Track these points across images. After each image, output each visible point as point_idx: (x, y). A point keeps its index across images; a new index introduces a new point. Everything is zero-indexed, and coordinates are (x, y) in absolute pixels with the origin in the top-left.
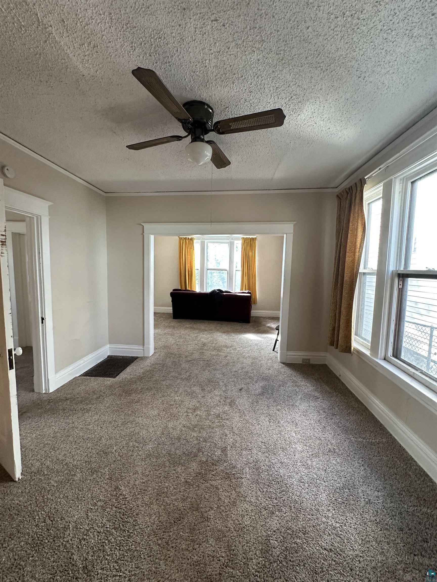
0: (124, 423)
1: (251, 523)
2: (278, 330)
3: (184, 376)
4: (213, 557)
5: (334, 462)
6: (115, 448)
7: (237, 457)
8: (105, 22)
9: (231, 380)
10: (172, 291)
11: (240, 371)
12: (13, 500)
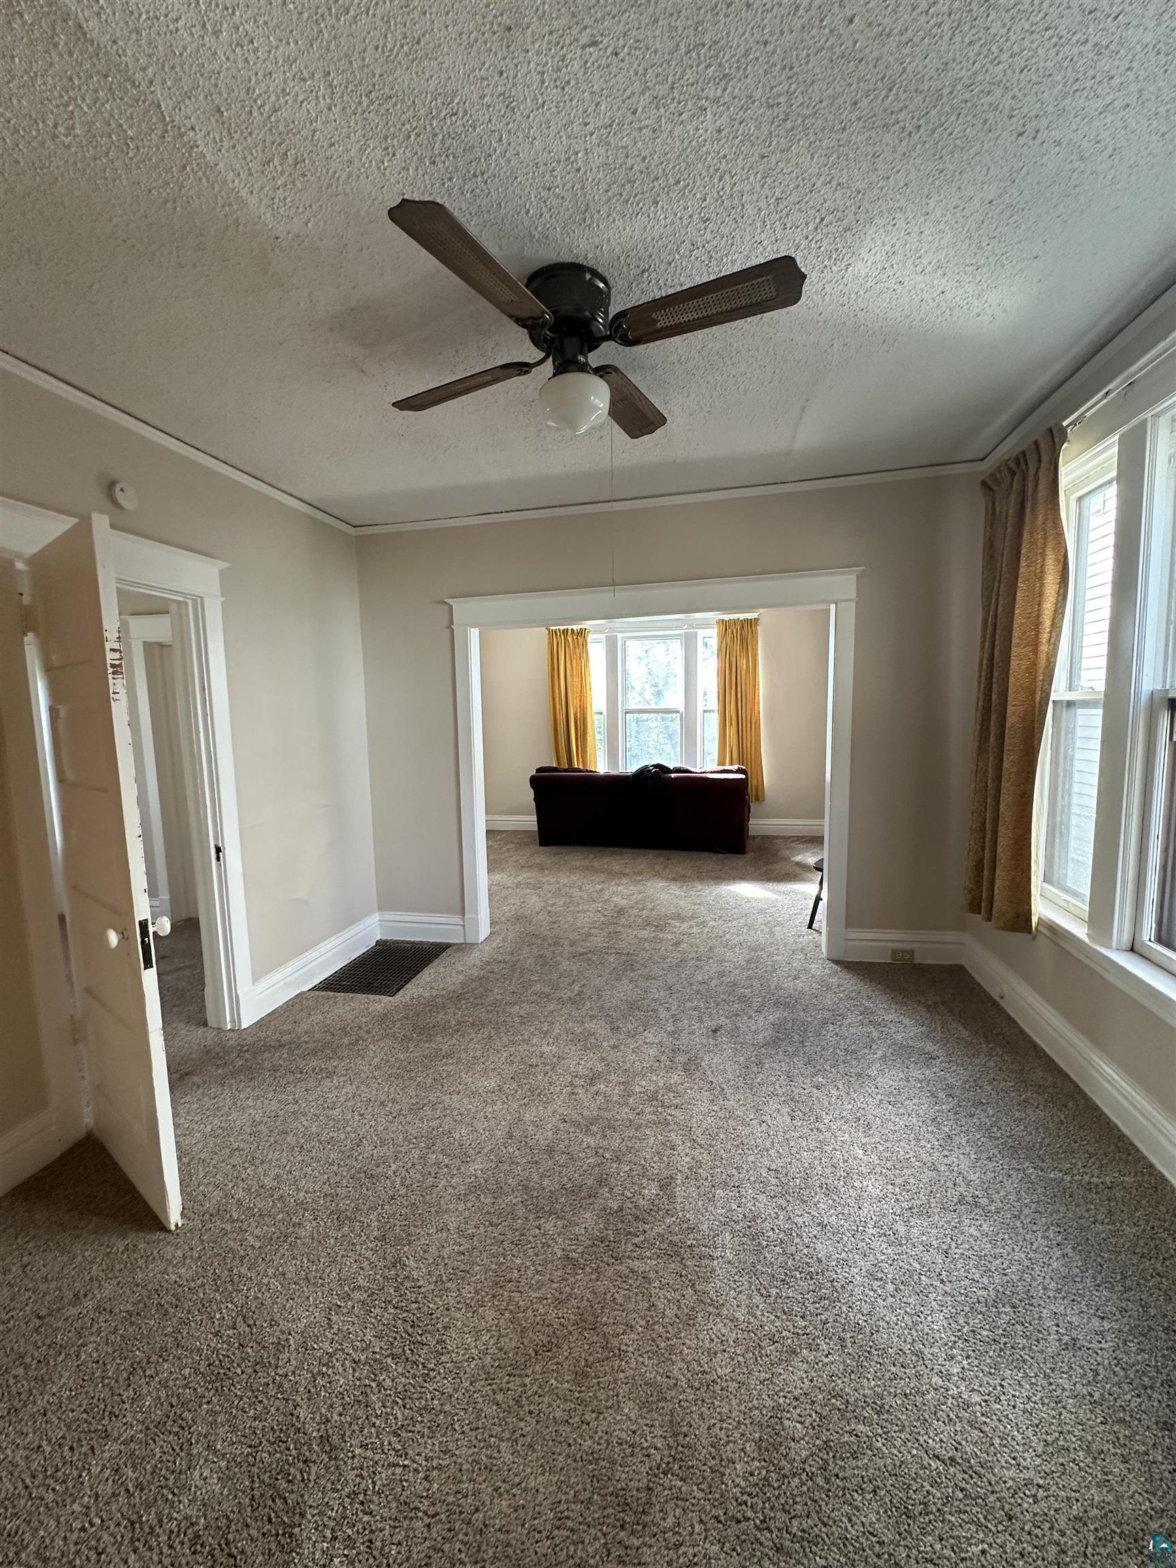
0: (415, 1109)
1: (734, 1371)
2: (821, 870)
3: (565, 994)
4: (632, 1446)
5: (972, 1230)
6: (394, 1167)
7: (700, 1204)
8: (317, 98)
9: (689, 1004)
10: (534, 773)
11: (714, 982)
12: (165, 1272)
